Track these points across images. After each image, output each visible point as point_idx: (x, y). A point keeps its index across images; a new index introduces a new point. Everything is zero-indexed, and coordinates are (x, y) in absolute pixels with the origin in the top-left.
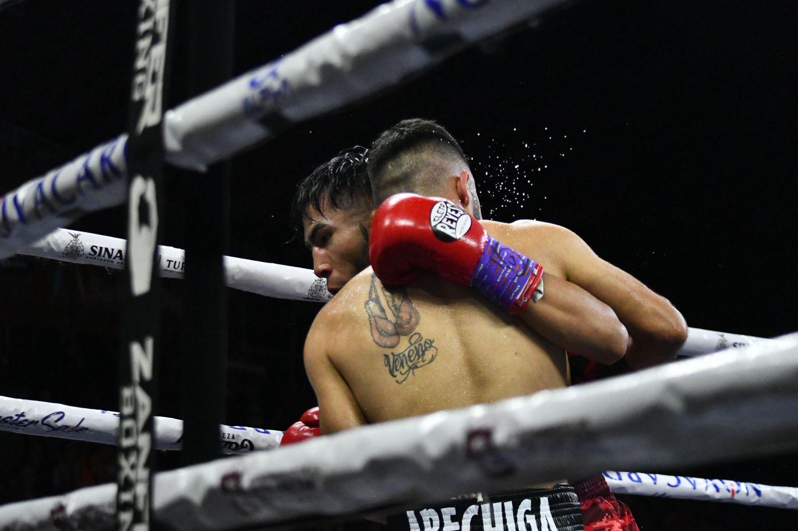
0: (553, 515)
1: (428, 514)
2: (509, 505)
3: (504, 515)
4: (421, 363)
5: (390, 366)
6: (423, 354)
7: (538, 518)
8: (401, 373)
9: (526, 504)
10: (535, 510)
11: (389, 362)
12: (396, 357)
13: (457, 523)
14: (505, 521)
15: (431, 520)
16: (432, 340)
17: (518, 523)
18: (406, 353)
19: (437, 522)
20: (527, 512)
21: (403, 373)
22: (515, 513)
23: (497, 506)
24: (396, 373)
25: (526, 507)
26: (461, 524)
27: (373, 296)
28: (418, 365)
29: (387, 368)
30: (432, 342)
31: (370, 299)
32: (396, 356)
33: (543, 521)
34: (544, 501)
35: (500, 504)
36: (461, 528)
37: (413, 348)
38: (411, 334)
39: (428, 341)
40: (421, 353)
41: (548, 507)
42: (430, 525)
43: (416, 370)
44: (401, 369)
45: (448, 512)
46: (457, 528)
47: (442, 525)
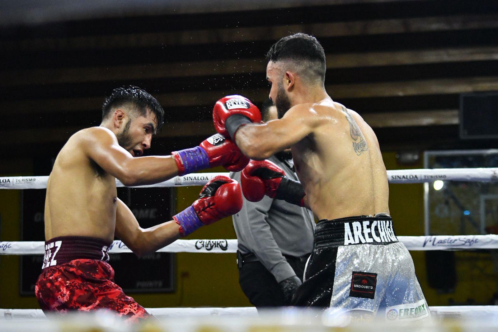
1: (356, 224)
8: (358, 151)
11: (354, 146)
13: (370, 229)
15: (357, 227)
18: (360, 144)
19: (360, 228)
21: (359, 151)
26: (371, 229)
28: (364, 150)
29: (354, 149)
32: (356, 144)
38: (360, 136)
42: (357, 230)
43: (363, 152)
44: (358, 150)
45: (366, 223)
46: (370, 232)
47: (362, 230)
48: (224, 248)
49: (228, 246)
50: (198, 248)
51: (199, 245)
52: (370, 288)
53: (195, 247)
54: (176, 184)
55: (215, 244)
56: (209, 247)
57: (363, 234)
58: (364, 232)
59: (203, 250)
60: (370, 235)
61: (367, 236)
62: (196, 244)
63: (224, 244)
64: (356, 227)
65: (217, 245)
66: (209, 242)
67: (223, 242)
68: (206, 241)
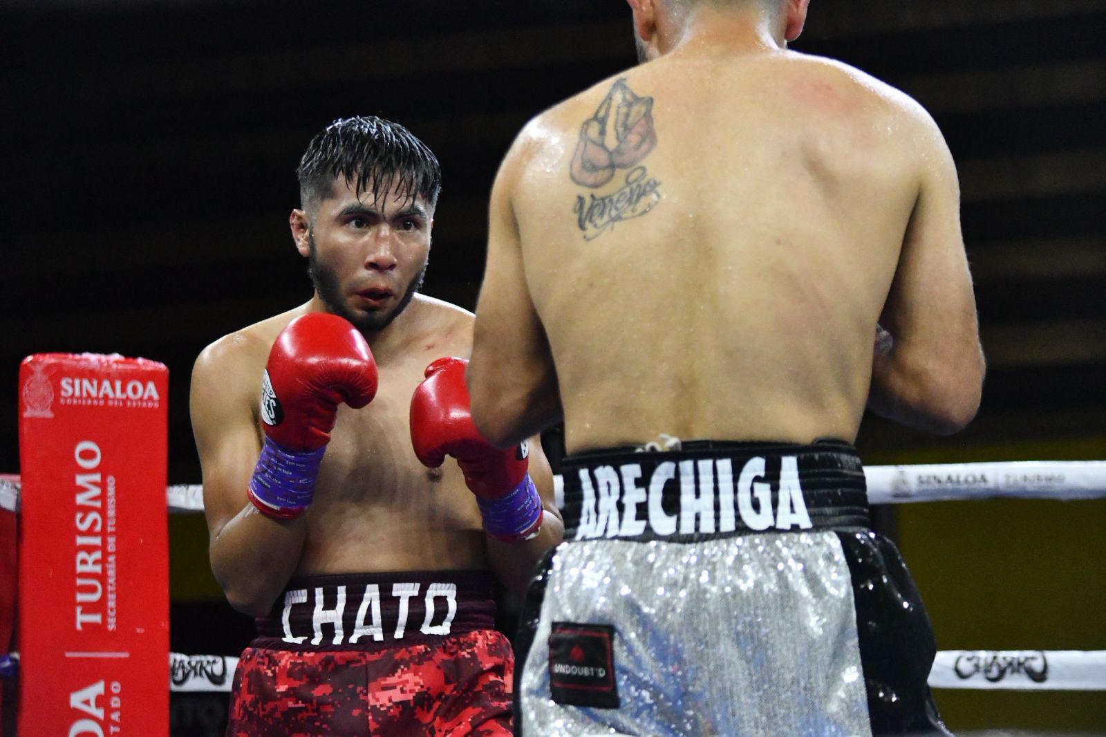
0: (804, 487)
1: (605, 474)
2: (725, 465)
3: (716, 481)
4: (628, 214)
5: (581, 213)
6: (638, 199)
7: (775, 489)
8: (595, 225)
9: (756, 466)
10: (772, 476)
11: (582, 207)
12: (596, 202)
13: (643, 490)
14: (716, 491)
15: (609, 484)
16: (658, 180)
17: (740, 495)
19: (616, 488)
20: (757, 479)
21: (600, 225)
22: (736, 479)
23: (705, 465)
24: (588, 225)
25: (755, 471)
26: (647, 492)
27: (602, 114)
28: (624, 216)
29: (576, 216)
30: (656, 184)
31: (595, 118)
32: (598, 200)
33: (783, 496)
34: (789, 465)
35: (709, 463)
36: (648, 498)
37: (627, 190)
38: (633, 168)
39: (652, 183)
40: (635, 197)
41: (795, 473)
42: (607, 492)
43: (617, 224)
44: (598, 221)
45: (632, 471)
46: (642, 498)
47: (622, 492)
48: (1040, 677)
49: (1050, 669)
50: (961, 675)
51: (965, 666)
52: (596, 673)
53: (953, 674)
54: (896, 496)
55: (1010, 664)
56: (994, 672)
57: (621, 507)
58: (625, 500)
59: (978, 683)
60: (642, 511)
61: (630, 512)
62: (957, 662)
63: (1037, 665)
64: (606, 484)
65: (1016, 667)
66: (995, 658)
67: (1033, 658)
68: (984, 656)
